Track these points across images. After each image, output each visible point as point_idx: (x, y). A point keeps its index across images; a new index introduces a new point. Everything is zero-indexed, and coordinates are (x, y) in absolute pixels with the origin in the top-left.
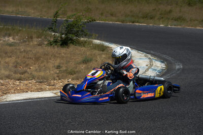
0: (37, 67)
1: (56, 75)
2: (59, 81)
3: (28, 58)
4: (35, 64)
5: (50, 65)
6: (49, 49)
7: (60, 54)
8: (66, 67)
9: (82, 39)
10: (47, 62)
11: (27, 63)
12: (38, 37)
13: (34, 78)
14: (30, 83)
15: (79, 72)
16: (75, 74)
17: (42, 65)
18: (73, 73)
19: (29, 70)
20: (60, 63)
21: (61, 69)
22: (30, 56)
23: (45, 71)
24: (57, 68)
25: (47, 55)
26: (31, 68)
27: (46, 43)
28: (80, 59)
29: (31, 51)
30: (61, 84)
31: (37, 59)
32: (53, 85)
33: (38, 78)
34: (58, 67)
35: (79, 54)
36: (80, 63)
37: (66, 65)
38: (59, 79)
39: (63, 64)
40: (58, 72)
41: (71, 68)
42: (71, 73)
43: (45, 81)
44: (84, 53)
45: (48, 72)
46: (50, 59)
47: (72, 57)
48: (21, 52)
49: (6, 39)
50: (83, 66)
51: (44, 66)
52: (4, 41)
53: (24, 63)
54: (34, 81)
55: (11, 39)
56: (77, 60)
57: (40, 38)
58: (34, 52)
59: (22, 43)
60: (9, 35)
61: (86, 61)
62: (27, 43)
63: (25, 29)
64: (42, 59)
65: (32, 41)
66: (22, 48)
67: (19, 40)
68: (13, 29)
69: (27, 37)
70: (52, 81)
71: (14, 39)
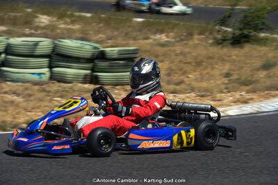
0: (198, 76)
1: (223, 86)
2: (229, 94)
3: (186, 63)
4: (195, 71)
5: (216, 72)
6: (216, 50)
7: (230, 56)
8: (238, 74)
9: (262, 35)
10: (213, 68)
11: (184, 70)
12: (200, 34)
13: (193, 90)
14: (188, 97)
15: (257, 82)
16: (250, 84)
17: (205, 72)
18: (248, 83)
19: (186, 79)
20: (230, 70)
21: (231, 78)
22: (189, 60)
23: (208, 80)
24: (226, 77)
25: (212, 58)
26: (190, 76)
27: (211, 41)
28: (259, 63)
29: (190, 53)
30: (231, 98)
31: (199, 64)
32: (219, 100)
33: (199, 91)
34: (227, 75)
35: (257, 57)
36: (258, 69)
37: (238, 72)
38: (229, 92)
39: (234, 70)
40: (226, 82)
41: (245, 77)
42: (245, 83)
43: (208, 94)
44: (265, 54)
45: (212, 81)
46: (216, 64)
47: (248, 61)
48: (176, 55)
49: (158, 36)
50: (262, 74)
51: (208, 73)
52: (155, 40)
53: (180, 70)
54: (193, 94)
55: (163, 38)
56: (254, 64)
57: (203, 35)
58: (194, 54)
59: (178, 42)
60: (162, 32)
61: (267, 67)
62: (185, 42)
63: (182, 23)
64: (204, 64)
65: (192, 39)
66: (178, 49)
67: (175, 38)
68: (167, 24)
69: (185, 34)
70: (218, 95)
71: (167, 36)
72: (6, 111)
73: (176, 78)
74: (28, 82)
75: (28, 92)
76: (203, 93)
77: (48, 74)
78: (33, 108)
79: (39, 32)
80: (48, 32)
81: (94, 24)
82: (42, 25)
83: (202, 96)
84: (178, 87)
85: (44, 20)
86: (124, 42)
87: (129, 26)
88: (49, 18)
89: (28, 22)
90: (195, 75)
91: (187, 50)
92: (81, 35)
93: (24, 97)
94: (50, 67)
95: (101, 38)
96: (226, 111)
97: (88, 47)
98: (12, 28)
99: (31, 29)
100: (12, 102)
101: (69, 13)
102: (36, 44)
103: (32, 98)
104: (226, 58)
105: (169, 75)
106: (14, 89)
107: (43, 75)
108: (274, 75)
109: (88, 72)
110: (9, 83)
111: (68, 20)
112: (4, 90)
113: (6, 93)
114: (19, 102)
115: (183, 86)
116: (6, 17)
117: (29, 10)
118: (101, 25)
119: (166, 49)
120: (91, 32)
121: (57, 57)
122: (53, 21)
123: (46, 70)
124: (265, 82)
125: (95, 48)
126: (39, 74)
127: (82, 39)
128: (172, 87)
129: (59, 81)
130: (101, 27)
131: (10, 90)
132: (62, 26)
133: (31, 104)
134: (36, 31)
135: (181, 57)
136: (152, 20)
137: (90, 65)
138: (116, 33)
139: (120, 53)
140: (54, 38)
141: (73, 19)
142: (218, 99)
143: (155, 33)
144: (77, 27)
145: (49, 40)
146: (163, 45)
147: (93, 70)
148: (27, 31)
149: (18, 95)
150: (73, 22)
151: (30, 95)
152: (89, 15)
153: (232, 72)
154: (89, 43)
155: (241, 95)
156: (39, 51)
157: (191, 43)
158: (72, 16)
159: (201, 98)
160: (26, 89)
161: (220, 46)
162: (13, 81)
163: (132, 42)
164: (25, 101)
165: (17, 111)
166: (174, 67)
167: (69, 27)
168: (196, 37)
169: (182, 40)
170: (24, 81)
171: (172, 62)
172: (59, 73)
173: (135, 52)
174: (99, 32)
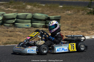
0: (82, 25)
1: (90, 28)
2: (92, 31)
4: (80, 23)
5: (88, 24)
7: (92, 18)
10: (87, 22)
11: (77, 23)
13: (80, 30)
14: (78, 32)
17: (84, 24)
19: (78, 26)
22: (78, 20)
24: (91, 25)
25: (86, 19)
26: (79, 25)
27: (86, 13)
29: (79, 17)
30: (93, 33)
31: (82, 21)
33: (82, 30)
34: (92, 25)
38: (92, 30)
40: (91, 27)
43: (85, 31)
45: (86, 27)
48: (74, 18)
49: (67, 12)
51: (85, 24)
52: (66, 13)
53: (75, 23)
54: (80, 31)
55: (69, 12)
57: (83, 11)
58: (80, 18)
59: (74, 13)
60: (69, 10)
62: (77, 14)
63: (76, 7)
64: (84, 21)
65: (79, 12)
66: (75, 16)
67: (73, 12)
68: (71, 8)
69: (77, 11)
70: (89, 31)
71: (71, 12)
72: (17, 37)
73: (74, 26)
74: (24, 28)
75: (24, 31)
76: (83, 31)
77: (31, 25)
78: (26, 37)
79: (27, 11)
80: (30, 11)
81: (46, 8)
82: (28, 9)
83: (83, 32)
84: (75, 29)
85: (29, 7)
86: (56, 14)
87: (58, 9)
88: (31, 6)
89: (24, 8)
90: (81, 25)
91: (78, 16)
92: (41, 12)
93: (23, 33)
94: (31, 23)
95: (48, 13)
96: (92, 37)
97: (44, 16)
98: (18, 10)
99: (25, 10)
100: (19, 35)
101: (37, 4)
102: (27, 15)
103: (26, 33)
104: (91, 19)
105: (71, 25)
106: (19, 30)
107: (29, 25)
109: (44, 24)
110: (18, 28)
111: (37, 7)
112: (16, 31)
113: (17, 31)
114: (21, 35)
115: (76, 28)
116: (16, 6)
117: (24, 4)
118: (48, 8)
119: (70, 16)
120: (45, 11)
121: (33, 19)
122: (32, 7)
123: (30, 24)
125: (46, 16)
126: (28, 25)
127: (42, 13)
128: (73, 29)
129: (34, 27)
130: (48, 9)
131: (18, 31)
132: (35, 9)
133: (25, 35)
134: (26, 11)
135: (75, 19)
136: (65, 6)
137: (45, 22)
138: (53, 11)
139: (55, 18)
140: (32, 13)
141: (39, 6)
142: (89, 33)
143: (66, 11)
144: (40, 9)
145: (31, 14)
146: (69, 15)
147: (46, 23)
148: (23, 11)
149: (21, 32)
150: (39, 8)
151: (25, 32)
152: (44, 5)
153: (93, 24)
154: (44, 15)
156: (27, 17)
157: (79, 14)
158: (38, 5)
159: (83, 33)
160: (24, 30)
161: (89, 15)
162: (19, 28)
163: (58, 14)
164: (23, 34)
165: (21, 37)
166: (73, 22)
167: (37, 9)
168: (81, 12)
169: (76, 13)
170: (23, 28)
171: (73, 21)
172: (34, 25)
173: (60, 17)
174: (47, 11)
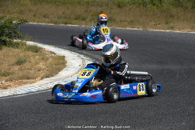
9: (15, 41)
15: (12, 73)
16: (8, 75)
18: (6, 75)
28: (14, 60)
35: (13, 55)
36: (13, 65)
41: (4, 70)
42: (4, 75)
44: (17, 54)
47: (6, 59)
50: (17, 68)
56: (11, 61)
61: (19, 63)
108: (25, 68)
124: (18, 74)
155: (2, 83)
